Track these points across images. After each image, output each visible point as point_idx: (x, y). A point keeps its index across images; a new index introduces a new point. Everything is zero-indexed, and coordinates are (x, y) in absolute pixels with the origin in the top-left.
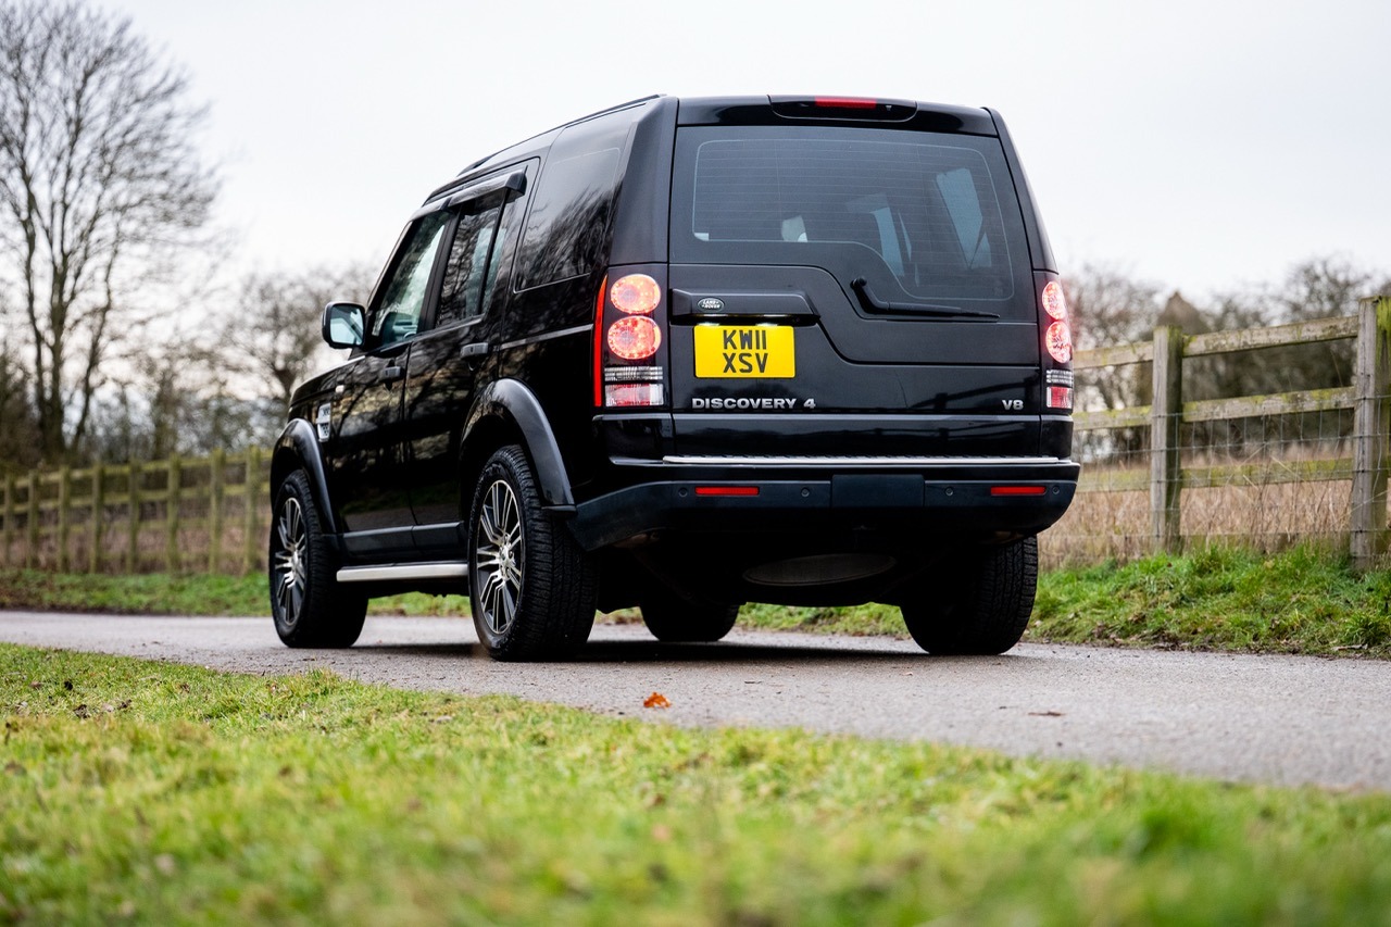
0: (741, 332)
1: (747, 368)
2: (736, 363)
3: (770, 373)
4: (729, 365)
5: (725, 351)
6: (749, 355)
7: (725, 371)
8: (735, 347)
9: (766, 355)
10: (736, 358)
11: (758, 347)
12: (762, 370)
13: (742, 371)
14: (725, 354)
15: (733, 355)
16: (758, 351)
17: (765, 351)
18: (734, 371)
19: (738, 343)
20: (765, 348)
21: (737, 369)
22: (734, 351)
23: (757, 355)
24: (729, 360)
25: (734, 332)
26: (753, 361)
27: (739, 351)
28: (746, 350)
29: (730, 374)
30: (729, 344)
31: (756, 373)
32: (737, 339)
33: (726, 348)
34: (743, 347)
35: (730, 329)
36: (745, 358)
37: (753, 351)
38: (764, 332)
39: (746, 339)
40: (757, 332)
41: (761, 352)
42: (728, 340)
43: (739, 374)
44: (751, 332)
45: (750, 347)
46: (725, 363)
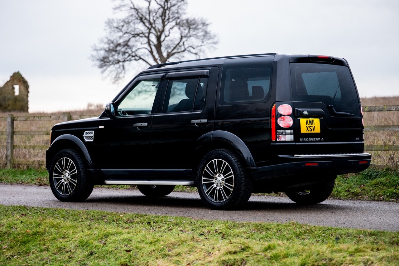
0: (309, 120)
1: (311, 130)
2: (309, 129)
3: (315, 132)
4: (308, 129)
6: (311, 127)
9: (314, 127)
10: (309, 127)
12: (314, 131)
13: (310, 131)
14: (307, 126)
15: (308, 126)
18: (308, 131)
19: (309, 124)
20: (314, 124)
21: (309, 130)
24: (307, 128)
26: (312, 128)
27: (309, 126)
28: (311, 125)
29: (308, 132)
31: (313, 132)
32: (308, 122)
34: (310, 124)
35: (307, 119)
36: (310, 127)
37: (312, 126)
38: (314, 120)
39: (310, 122)
42: (307, 122)
43: (309, 132)
44: (311, 120)
45: (311, 124)
46: (307, 129)
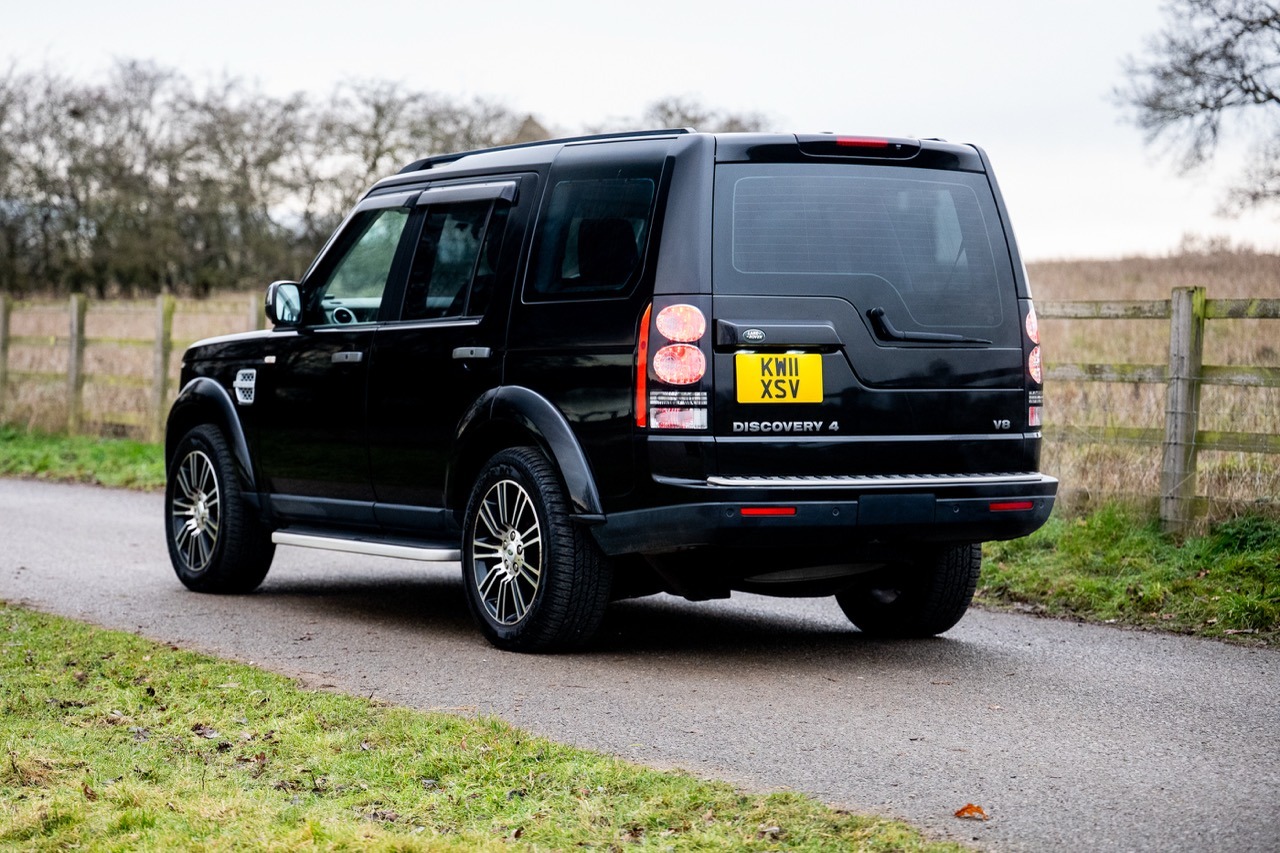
0: (777, 359)
1: (781, 393)
2: (773, 389)
3: (801, 398)
4: (767, 391)
5: (763, 378)
6: (783, 382)
7: (763, 397)
8: (771, 374)
9: (798, 381)
10: (773, 384)
11: (791, 374)
12: (795, 396)
13: (777, 396)
14: (763, 381)
15: (770, 381)
16: (790, 378)
17: (797, 378)
18: (770, 396)
19: (774, 371)
20: (797, 374)
21: (773, 395)
22: (771, 378)
23: (790, 381)
24: (767, 387)
25: (771, 360)
26: (786, 387)
27: (775, 378)
28: (781, 377)
29: (767, 400)
30: (766, 371)
31: (789, 399)
32: (773, 367)
33: (763, 375)
34: (778, 374)
35: (767, 357)
36: (780, 384)
37: (787, 378)
38: (796, 360)
39: (780, 366)
40: (790, 360)
41: (794, 379)
42: (765, 367)
43: (774, 400)
44: (785, 359)
45: (784, 374)
46: (763, 389)
